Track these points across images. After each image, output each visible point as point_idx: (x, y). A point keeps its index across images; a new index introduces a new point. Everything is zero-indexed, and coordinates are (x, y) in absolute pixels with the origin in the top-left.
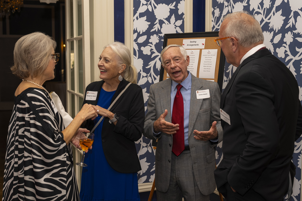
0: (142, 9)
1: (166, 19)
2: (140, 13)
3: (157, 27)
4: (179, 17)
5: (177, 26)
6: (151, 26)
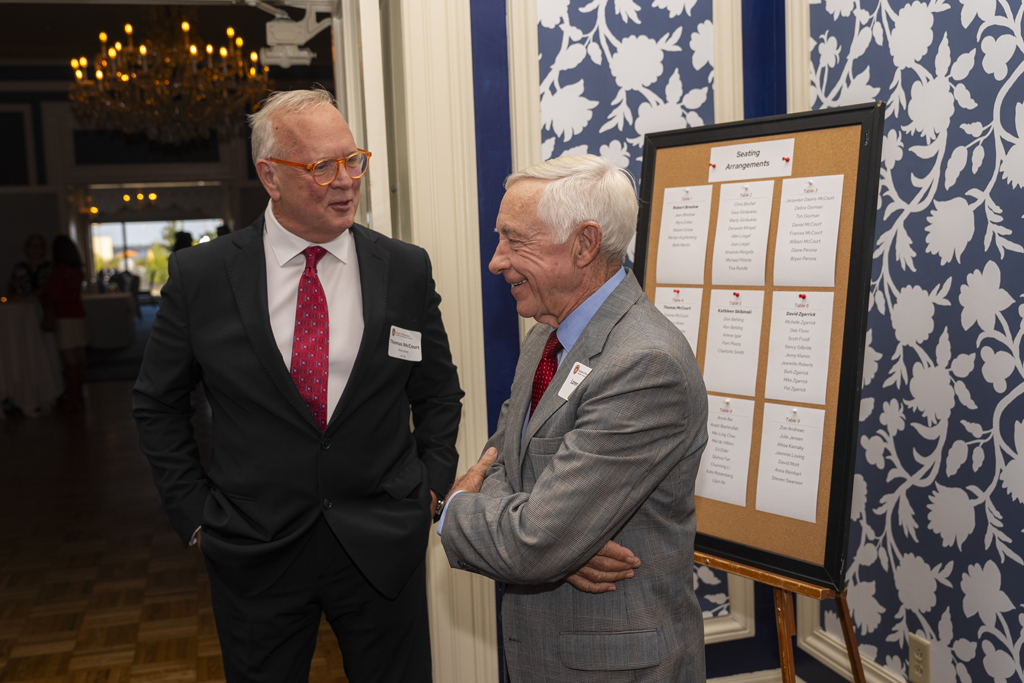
0: (569, 58)
1: (652, 87)
2: (562, 72)
3: (620, 115)
4: (697, 79)
5: (688, 111)
6: (601, 114)
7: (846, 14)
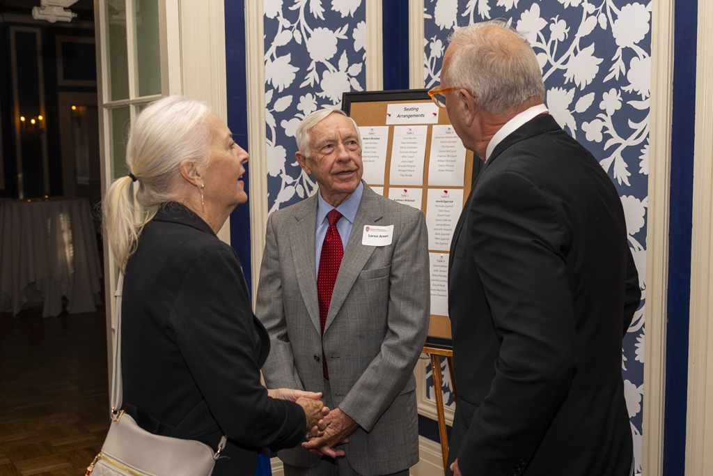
0: (282, 39)
1: (331, 61)
2: (277, 47)
3: (312, 77)
4: (357, 57)
5: (351, 77)
6: (301, 76)
7: (448, 27)
